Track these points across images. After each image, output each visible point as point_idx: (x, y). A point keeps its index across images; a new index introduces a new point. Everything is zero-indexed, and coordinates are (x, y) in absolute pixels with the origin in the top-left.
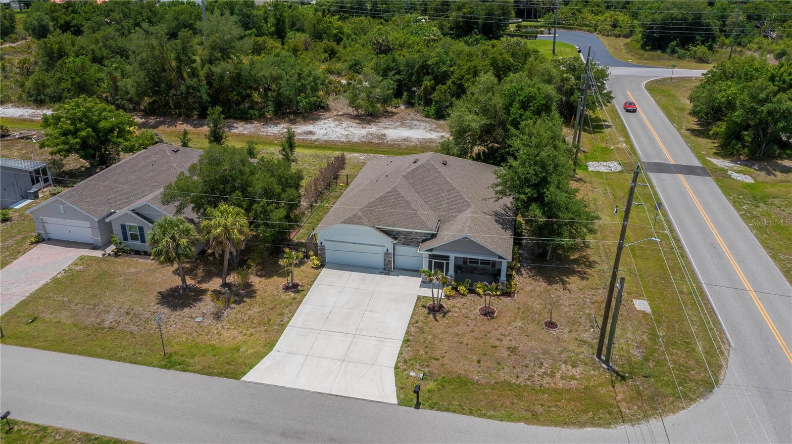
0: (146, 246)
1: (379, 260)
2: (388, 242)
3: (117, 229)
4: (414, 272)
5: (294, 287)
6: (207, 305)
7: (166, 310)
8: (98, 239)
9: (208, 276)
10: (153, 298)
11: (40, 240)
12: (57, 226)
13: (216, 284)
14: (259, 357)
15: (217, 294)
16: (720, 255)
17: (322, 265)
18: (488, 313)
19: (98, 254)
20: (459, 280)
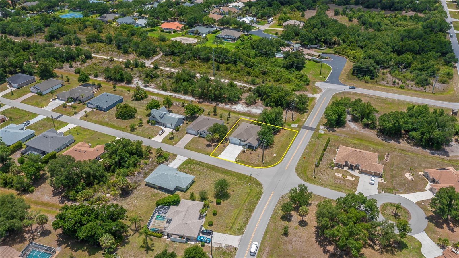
0: (204, 136)
1: (238, 143)
2: (240, 141)
3: (199, 133)
4: (242, 145)
5: (225, 146)
6: (212, 147)
7: (207, 147)
8: (196, 134)
9: (212, 143)
10: (205, 145)
11: (187, 133)
12: (190, 131)
13: (214, 144)
14: (219, 155)
15: (214, 146)
16: (296, 149)
17: (230, 143)
18: (251, 153)
19: (196, 137)
20: (249, 148)
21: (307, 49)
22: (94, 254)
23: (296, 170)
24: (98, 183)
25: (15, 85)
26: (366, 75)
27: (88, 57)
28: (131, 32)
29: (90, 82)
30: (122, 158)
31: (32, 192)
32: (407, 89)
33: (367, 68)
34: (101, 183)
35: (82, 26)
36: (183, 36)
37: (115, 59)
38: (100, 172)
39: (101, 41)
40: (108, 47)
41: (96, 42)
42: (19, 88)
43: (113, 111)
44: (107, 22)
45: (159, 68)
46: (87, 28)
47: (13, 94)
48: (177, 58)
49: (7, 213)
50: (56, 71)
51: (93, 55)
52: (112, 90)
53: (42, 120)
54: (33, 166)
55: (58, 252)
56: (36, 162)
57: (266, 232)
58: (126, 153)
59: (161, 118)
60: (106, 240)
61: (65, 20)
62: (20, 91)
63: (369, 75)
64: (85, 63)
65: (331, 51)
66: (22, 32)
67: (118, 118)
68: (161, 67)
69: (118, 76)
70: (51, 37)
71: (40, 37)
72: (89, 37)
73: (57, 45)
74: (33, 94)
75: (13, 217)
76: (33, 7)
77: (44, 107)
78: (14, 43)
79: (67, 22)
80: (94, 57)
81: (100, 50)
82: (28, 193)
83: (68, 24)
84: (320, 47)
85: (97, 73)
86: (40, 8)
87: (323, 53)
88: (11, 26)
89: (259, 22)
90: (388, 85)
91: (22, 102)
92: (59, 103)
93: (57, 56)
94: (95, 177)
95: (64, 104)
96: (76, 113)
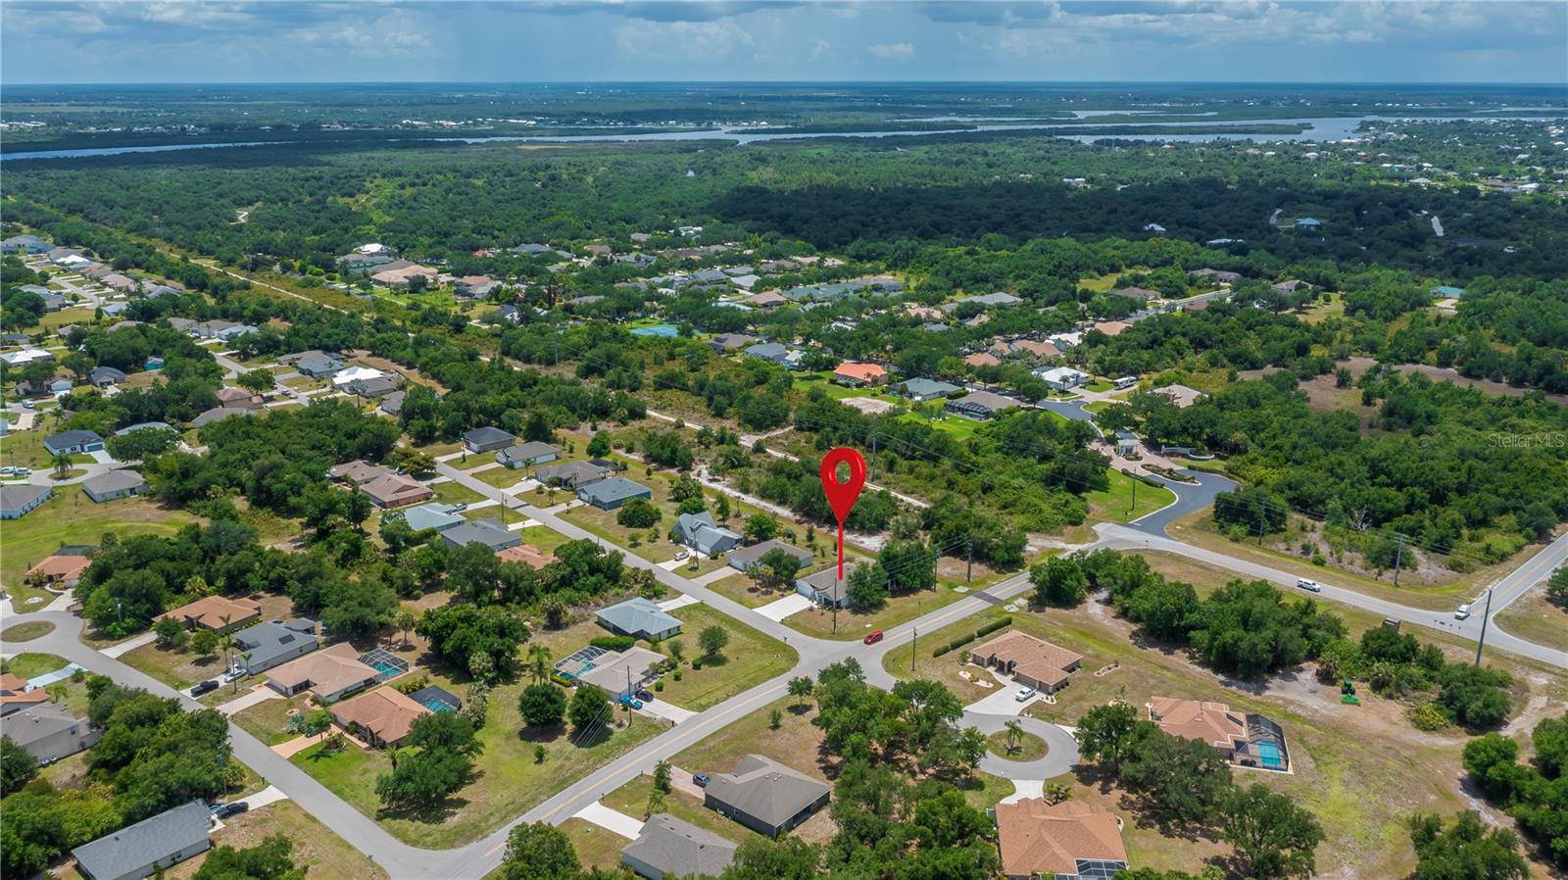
1: (809, 595)
2: (812, 590)
3: (748, 567)
4: (815, 599)
5: (782, 595)
6: (758, 593)
7: (747, 592)
8: (743, 569)
9: (763, 587)
10: (747, 588)
11: (729, 565)
12: (736, 563)
13: (764, 589)
14: (759, 607)
15: (762, 592)
16: (921, 624)
17: (795, 592)
18: (824, 615)
19: (742, 574)
20: (824, 605)
21: (1159, 455)
22: (458, 683)
23: (888, 653)
24: (519, 603)
25: (474, 446)
26: (1237, 521)
27: (637, 414)
28: (756, 376)
29: (608, 459)
30: (575, 572)
31: (417, 598)
32: (1332, 568)
33: (1241, 505)
34: (523, 603)
35: (663, 353)
36: (874, 395)
37: (686, 424)
38: (526, 583)
39: (684, 388)
40: (691, 400)
41: (670, 388)
42: (479, 453)
43: (615, 512)
44: (724, 351)
45: (765, 452)
46: (674, 359)
47: (465, 461)
48: (816, 437)
49: (361, 596)
50: (561, 433)
51: (649, 412)
52: (643, 479)
53: (489, 507)
54: (431, 555)
55: (410, 671)
56: (436, 550)
57: (745, 718)
58: (584, 564)
59: (693, 530)
60: (479, 660)
61: (636, 338)
62: (479, 457)
63: (1246, 524)
64: (625, 424)
65: (1220, 465)
66: (538, 354)
67: (621, 523)
68: (768, 450)
69: (666, 454)
70: (589, 371)
71: (570, 368)
72: (660, 376)
73: (591, 386)
74: (498, 465)
75: (368, 605)
76: (588, 305)
77: (504, 487)
78: (510, 372)
79: (640, 343)
80: (650, 417)
81: (671, 405)
82: (410, 599)
83: (641, 348)
84: (1200, 455)
85: (632, 444)
86: (600, 310)
87: (1191, 468)
88: (521, 341)
89: (1093, 383)
90: (1288, 553)
91: (473, 475)
92: (534, 483)
93: (577, 405)
94: (517, 592)
95: (540, 487)
96: (552, 505)
